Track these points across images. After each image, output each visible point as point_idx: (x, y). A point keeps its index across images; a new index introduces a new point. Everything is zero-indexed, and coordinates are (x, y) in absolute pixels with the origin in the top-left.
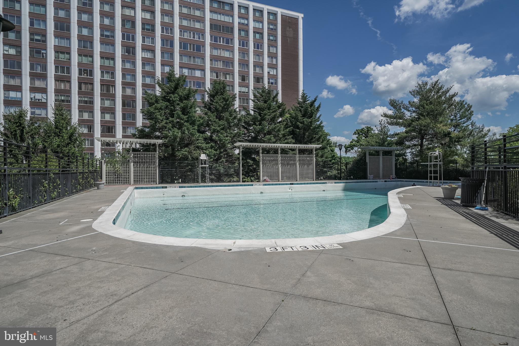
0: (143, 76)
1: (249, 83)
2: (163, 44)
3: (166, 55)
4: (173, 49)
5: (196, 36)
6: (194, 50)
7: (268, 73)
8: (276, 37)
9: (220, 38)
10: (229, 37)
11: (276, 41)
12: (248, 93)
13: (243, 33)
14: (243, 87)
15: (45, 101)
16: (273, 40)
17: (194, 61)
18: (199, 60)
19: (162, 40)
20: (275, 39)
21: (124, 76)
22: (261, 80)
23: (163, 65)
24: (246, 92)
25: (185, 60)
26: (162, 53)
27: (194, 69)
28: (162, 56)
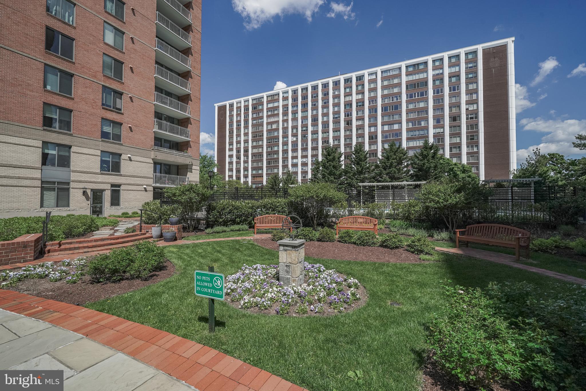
0: (357, 138)
1: (444, 125)
2: (370, 112)
3: (372, 120)
4: (377, 114)
5: (395, 99)
6: (392, 110)
7: (467, 109)
8: (476, 73)
9: (415, 94)
10: (424, 90)
11: (476, 77)
12: (443, 132)
13: (437, 83)
14: (437, 128)
15: (307, 162)
16: (472, 77)
17: (393, 118)
18: (397, 116)
19: (369, 110)
20: (475, 75)
21: (345, 139)
22: (458, 118)
23: (370, 127)
24: (442, 132)
25: (386, 119)
26: (369, 119)
27: (393, 124)
28: (370, 121)
